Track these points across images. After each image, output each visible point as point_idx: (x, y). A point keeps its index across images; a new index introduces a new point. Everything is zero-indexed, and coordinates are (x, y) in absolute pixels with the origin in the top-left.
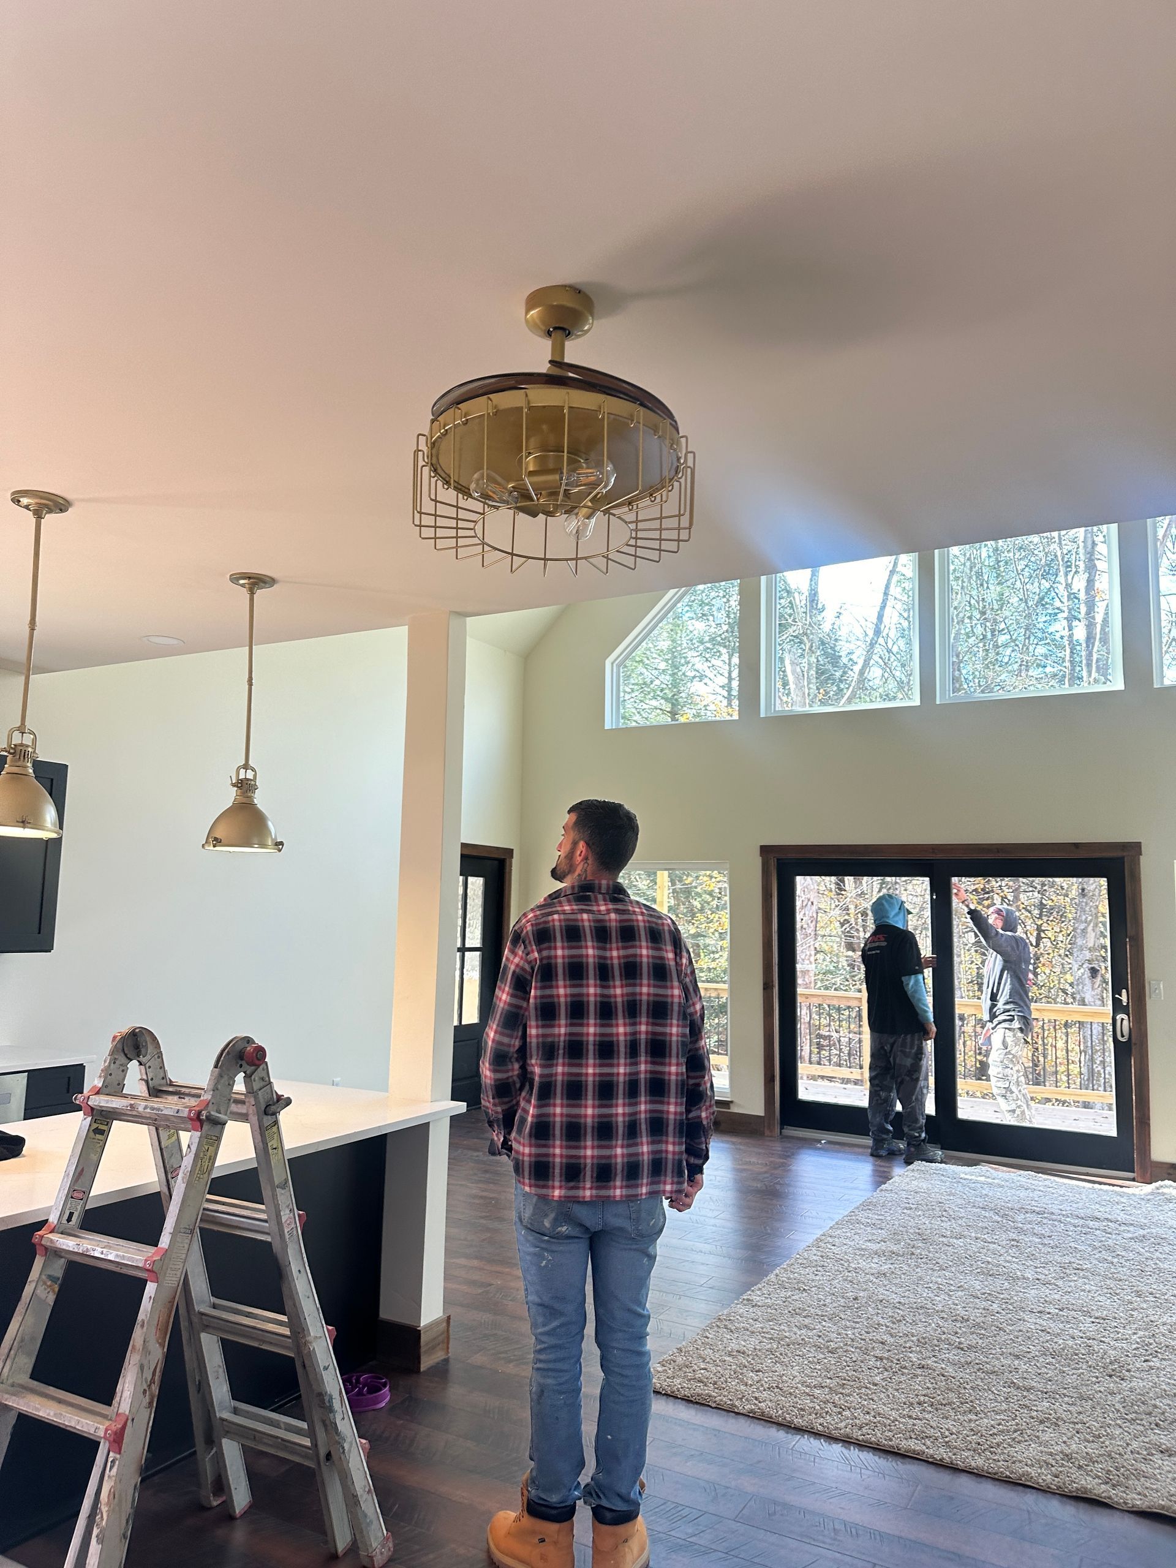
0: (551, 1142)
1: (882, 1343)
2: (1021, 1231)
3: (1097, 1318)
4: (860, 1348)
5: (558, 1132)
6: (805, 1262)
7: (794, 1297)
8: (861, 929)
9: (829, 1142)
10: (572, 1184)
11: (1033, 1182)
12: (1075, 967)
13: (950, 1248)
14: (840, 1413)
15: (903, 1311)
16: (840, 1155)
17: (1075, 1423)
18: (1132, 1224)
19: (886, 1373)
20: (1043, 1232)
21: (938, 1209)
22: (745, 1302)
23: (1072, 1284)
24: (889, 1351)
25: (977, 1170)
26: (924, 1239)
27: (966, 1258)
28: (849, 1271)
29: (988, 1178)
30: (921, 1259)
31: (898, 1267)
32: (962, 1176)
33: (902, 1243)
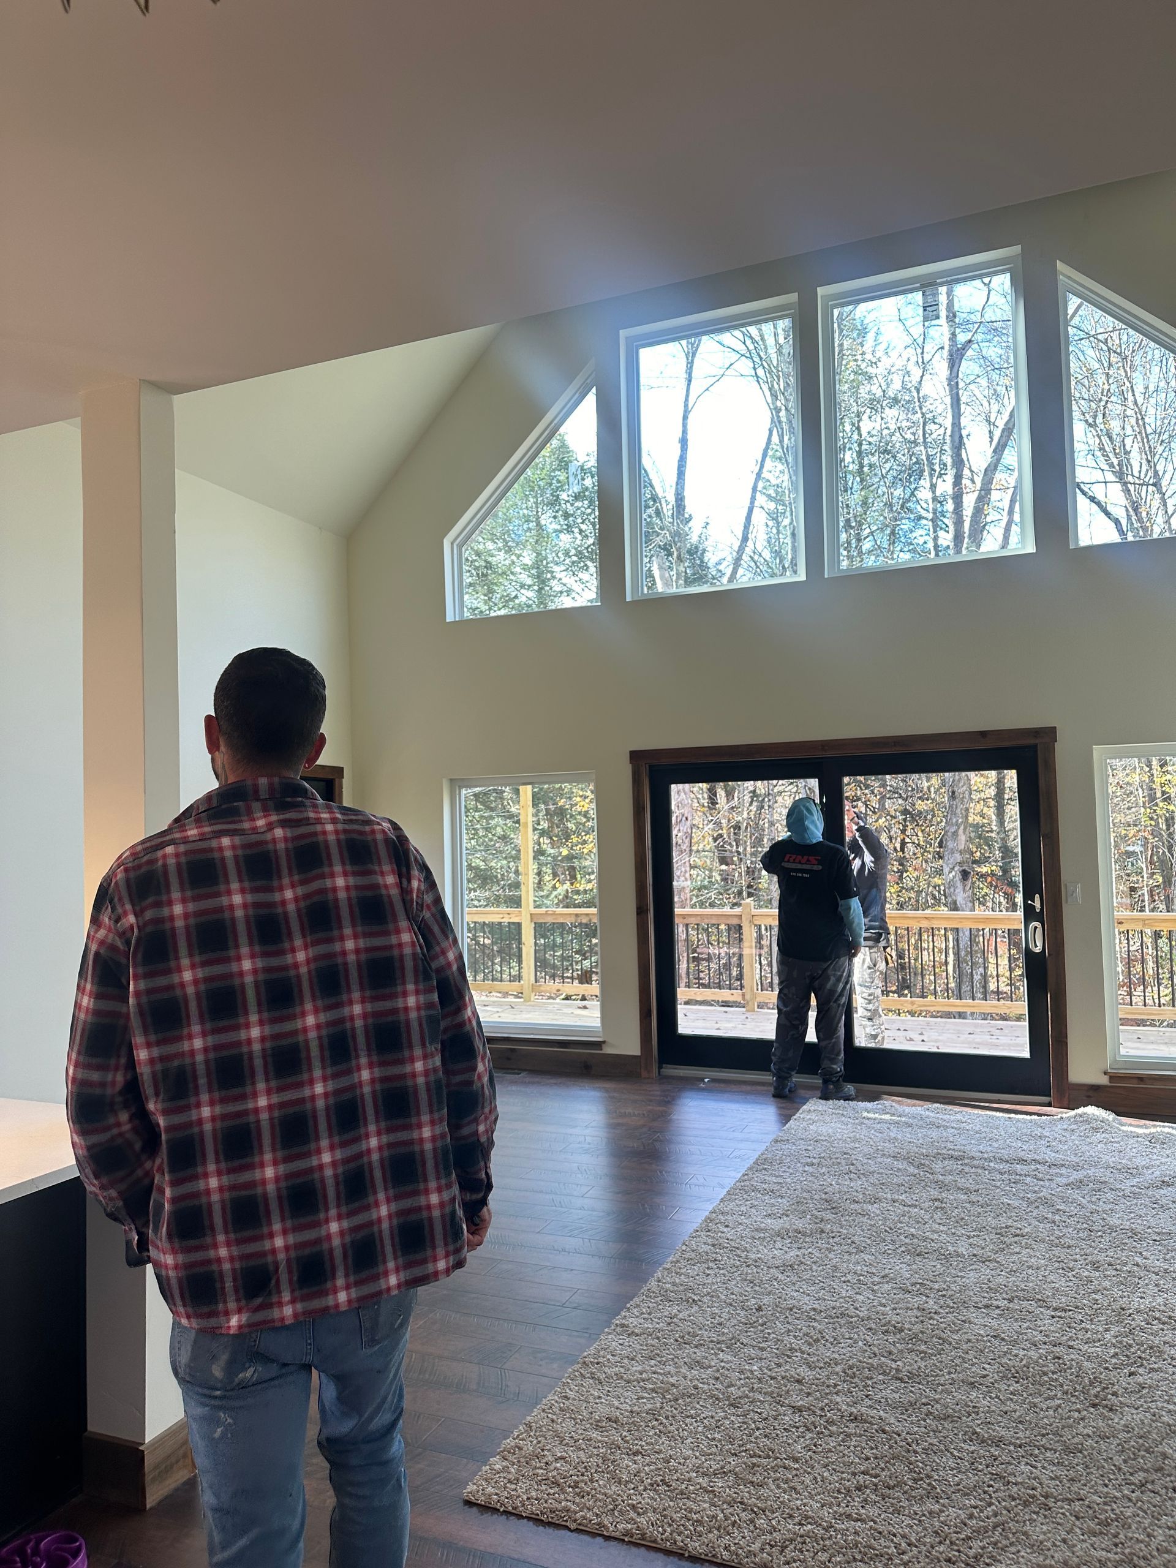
0: (208, 1240)
1: (799, 1381)
2: (942, 1186)
3: (1055, 1309)
4: (771, 1394)
5: (218, 1220)
6: (693, 1255)
7: (681, 1316)
8: (734, 844)
9: (713, 1080)
10: (258, 1301)
11: (945, 1117)
12: (946, 870)
13: (865, 1219)
14: (752, 1521)
15: (820, 1322)
16: (726, 1095)
17: (1070, 1501)
18: (1063, 1165)
19: (809, 1435)
20: (969, 1185)
21: (843, 1162)
22: (619, 1329)
23: (1015, 1257)
24: (809, 1394)
25: (880, 1106)
26: (833, 1208)
27: (886, 1231)
28: (748, 1266)
29: (893, 1115)
30: (833, 1237)
31: (806, 1252)
32: (865, 1114)
33: (808, 1217)
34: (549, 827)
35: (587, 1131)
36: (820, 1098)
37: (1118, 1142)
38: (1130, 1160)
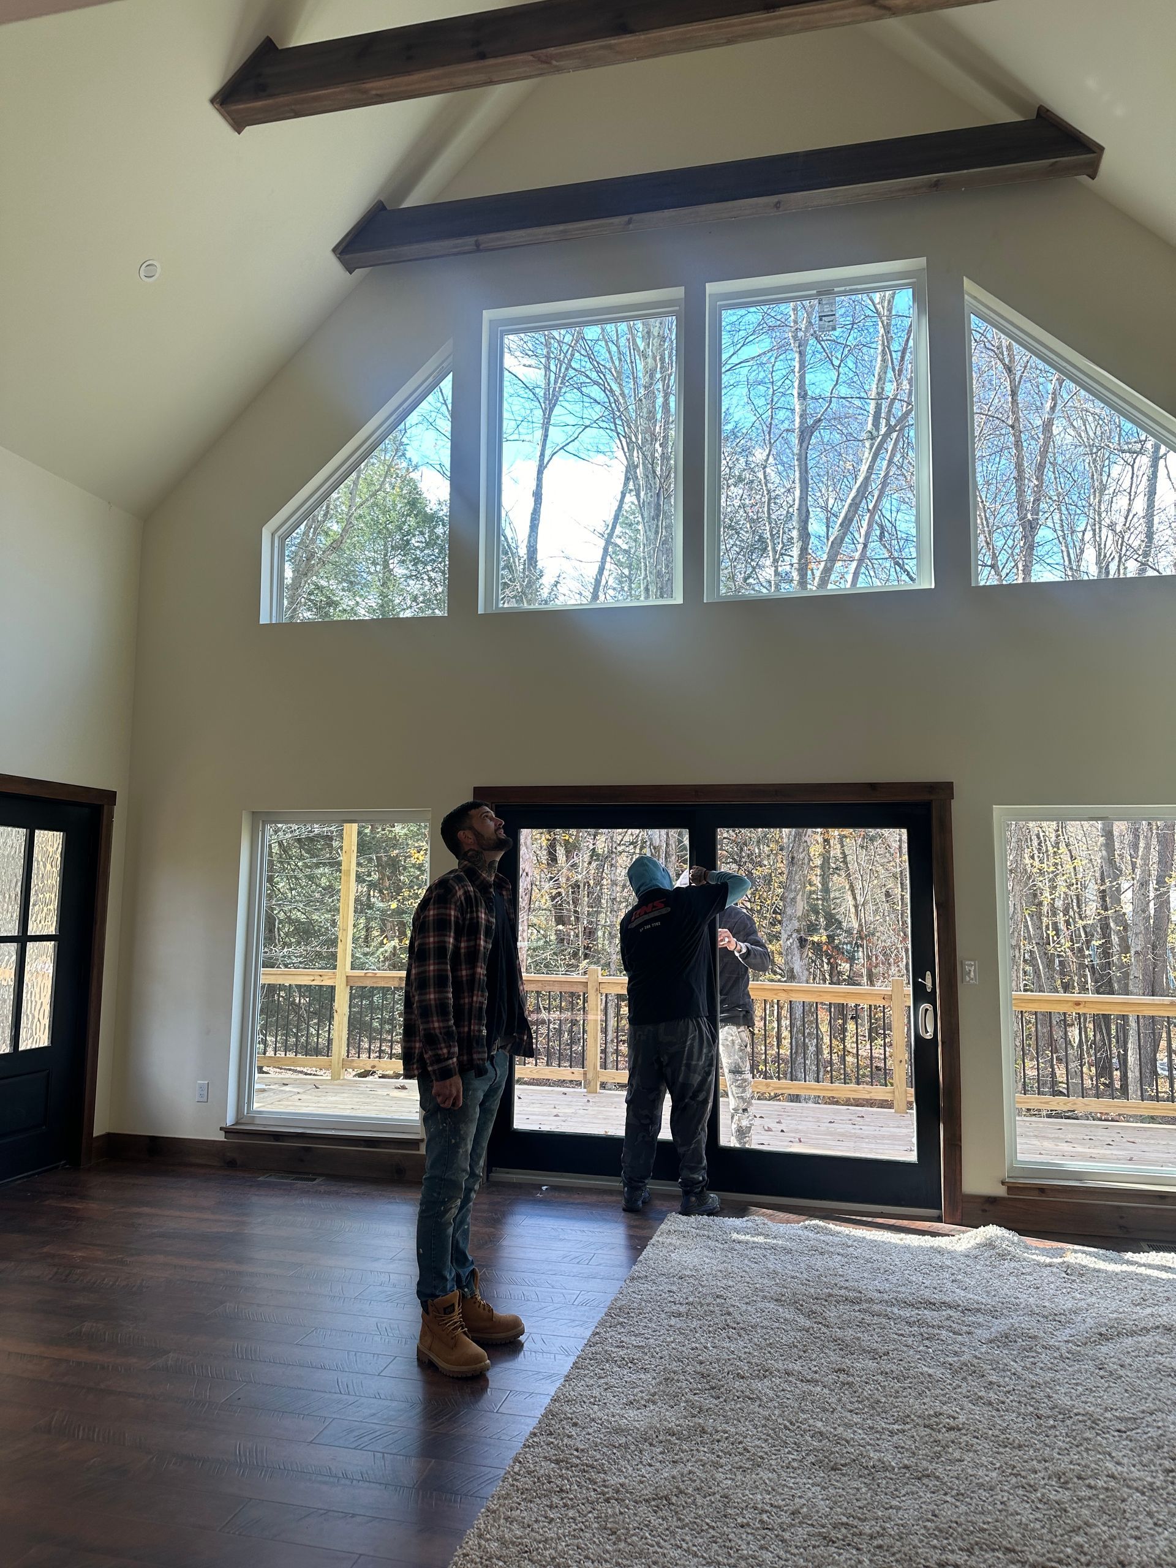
2: (843, 1346)
6: (529, 1483)
9: (554, 1188)
11: (827, 1239)
12: (784, 936)
13: (754, 1407)
16: (567, 1210)
18: (978, 1310)
20: (875, 1345)
21: (717, 1310)
25: (750, 1224)
26: (713, 1388)
27: (786, 1427)
28: (607, 1501)
29: (767, 1236)
30: (718, 1441)
31: (685, 1471)
32: (735, 1236)
33: (683, 1404)
34: (379, 879)
35: (392, 1267)
36: (680, 1213)
37: (1030, 1274)
38: (1051, 1301)
